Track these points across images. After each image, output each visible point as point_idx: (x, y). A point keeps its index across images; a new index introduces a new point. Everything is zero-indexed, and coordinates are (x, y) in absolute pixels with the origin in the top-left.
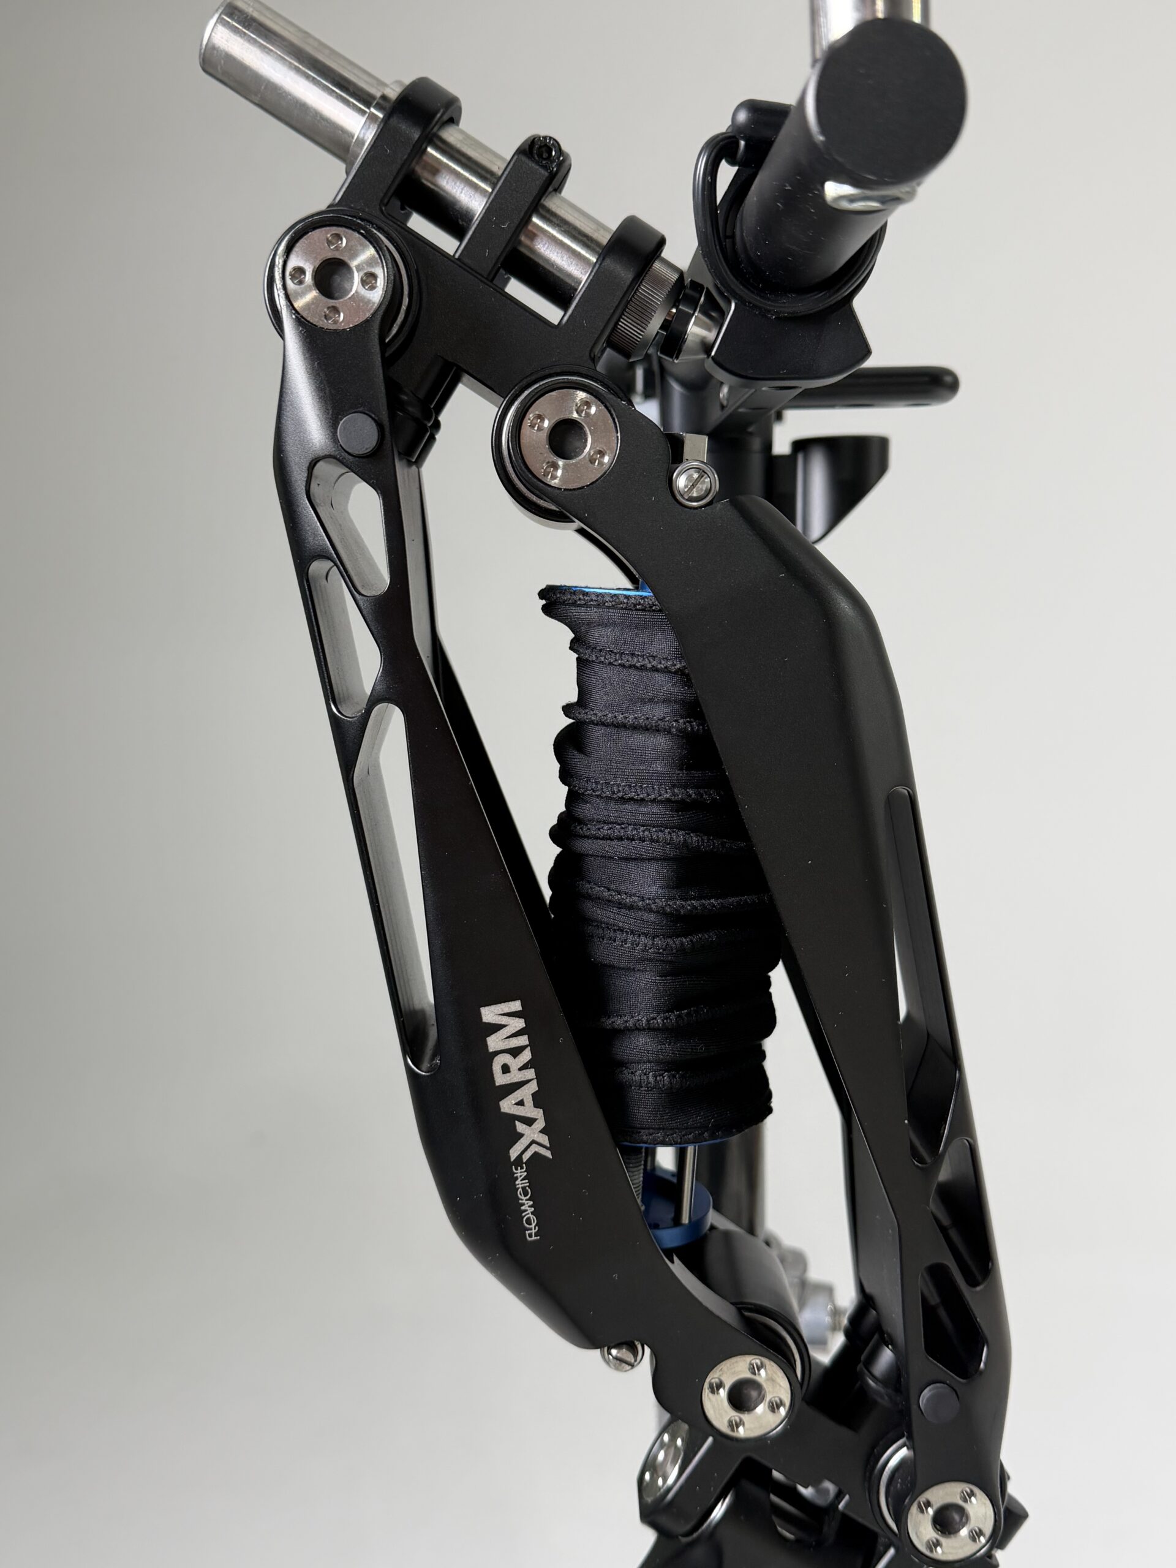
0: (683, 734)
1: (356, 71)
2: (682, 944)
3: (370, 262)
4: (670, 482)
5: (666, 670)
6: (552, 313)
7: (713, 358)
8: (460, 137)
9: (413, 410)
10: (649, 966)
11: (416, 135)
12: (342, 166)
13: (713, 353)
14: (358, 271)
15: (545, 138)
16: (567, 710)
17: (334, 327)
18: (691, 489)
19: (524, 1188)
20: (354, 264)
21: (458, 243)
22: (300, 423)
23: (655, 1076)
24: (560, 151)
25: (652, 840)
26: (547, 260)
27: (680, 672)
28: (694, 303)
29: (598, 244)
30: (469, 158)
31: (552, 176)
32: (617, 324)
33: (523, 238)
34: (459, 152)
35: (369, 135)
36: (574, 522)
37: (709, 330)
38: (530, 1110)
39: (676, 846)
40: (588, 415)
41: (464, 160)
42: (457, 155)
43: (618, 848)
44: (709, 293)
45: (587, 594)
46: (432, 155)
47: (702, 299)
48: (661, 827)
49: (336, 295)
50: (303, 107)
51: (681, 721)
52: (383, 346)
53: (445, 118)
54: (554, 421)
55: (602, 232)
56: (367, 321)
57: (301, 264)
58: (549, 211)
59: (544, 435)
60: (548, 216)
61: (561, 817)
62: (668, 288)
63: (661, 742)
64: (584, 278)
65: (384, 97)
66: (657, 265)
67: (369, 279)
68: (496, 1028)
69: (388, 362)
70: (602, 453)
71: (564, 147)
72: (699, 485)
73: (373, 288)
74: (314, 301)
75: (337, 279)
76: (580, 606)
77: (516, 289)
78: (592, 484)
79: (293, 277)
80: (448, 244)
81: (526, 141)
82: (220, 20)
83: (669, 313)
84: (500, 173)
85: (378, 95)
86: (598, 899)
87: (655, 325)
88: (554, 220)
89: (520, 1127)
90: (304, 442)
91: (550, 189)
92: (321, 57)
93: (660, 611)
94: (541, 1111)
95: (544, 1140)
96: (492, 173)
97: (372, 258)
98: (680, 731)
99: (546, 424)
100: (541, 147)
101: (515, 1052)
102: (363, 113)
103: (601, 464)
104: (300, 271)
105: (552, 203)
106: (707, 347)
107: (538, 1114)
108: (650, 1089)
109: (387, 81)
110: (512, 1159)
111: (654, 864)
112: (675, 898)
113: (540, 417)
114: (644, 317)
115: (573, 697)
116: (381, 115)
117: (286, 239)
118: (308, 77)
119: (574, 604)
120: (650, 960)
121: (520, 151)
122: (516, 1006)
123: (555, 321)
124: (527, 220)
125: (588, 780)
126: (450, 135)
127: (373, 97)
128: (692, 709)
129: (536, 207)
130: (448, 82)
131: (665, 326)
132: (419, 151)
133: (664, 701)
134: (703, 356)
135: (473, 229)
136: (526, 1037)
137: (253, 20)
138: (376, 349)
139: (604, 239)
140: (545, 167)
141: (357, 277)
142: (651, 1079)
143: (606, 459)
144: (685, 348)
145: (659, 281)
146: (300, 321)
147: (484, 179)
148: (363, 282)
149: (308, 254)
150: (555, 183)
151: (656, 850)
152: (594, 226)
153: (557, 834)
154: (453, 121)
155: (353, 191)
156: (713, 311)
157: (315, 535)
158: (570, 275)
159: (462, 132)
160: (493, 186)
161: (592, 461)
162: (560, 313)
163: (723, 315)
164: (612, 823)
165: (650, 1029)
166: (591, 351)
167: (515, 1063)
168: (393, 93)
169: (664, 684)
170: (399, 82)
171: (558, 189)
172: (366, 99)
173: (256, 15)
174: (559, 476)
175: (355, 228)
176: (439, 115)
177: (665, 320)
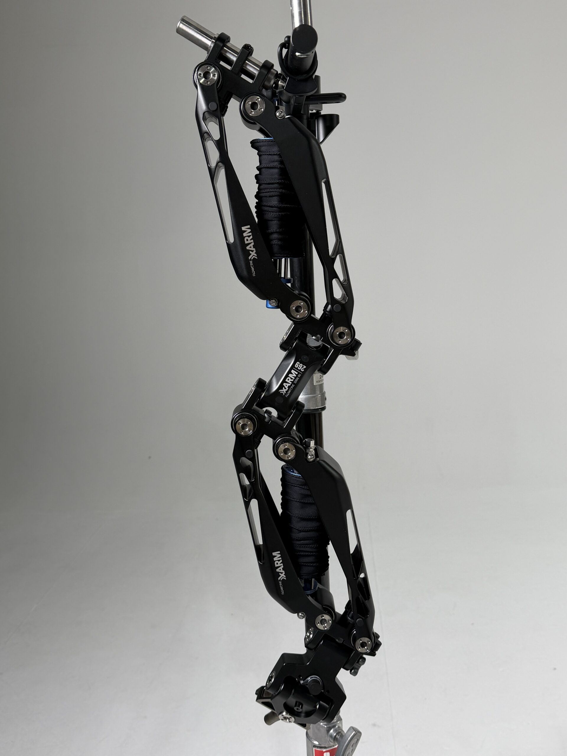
0: (280, 168)
1: (209, 32)
2: (282, 214)
3: (214, 71)
4: (275, 114)
5: (276, 155)
6: (251, 81)
7: (285, 89)
8: (231, 45)
9: (223, 103)
10: (276, 219)
11: (222, 45)
12: (206, 52)
13: (285, 88)
14: (212, 73)
15: (248, 44)
16: (258, 168)
17: (208, 85)
18: (279, 116)
19: (252, 265)
20: (211, 72)
21: (231, 67)
22: (201, 105)
23: (278, 242)
24: (251, 47)
25: (275, 192)
26: (249, 70)
27: (279, 155)
28: (280, 78)
29: (260, 66)
30: (232, 49)
31: (250, 52)
32: (264, 83)
33: (244, 65)
34: (231, 48)
35: (212, 46)
36: (257, 124)
37: (284, 83)
38: (252, 249)
39: (280, 193)
40: (258, 101)
41: (231, 49)
42: (230, 49)
43: (268, 194)
44: (283, 76)
45: (260, 139)
46: (225, 49)
47: (282, 77)
48: (277, 188)
49: (208, 78)
50: (198, 39)
51: (280, 165)
52: (217, 89)
53: (227, 41)
54: (252, 102)
55: (260, 63)
56: (214, 84)
57: (200, 73)
58: (249, 60)
59: (250, 106)
60: (249, 61)
61: (257, 192)
62: (274, 75)
63: (276, 171)
64: (257, 73)
65: (215, 37)
66: (272, 70)
67: (214, 75)
68: (245, 231)
69: (218, 92)
70: (261, 109)
71: (252, 46)
72: (281, 114)
73: (215, 77)
74: (204, 81)
75: (207, 75)
76: (259, 142)
77: (243, 76)
78: (260, 115)
79: (199, 76)
80: (229, 67)
81: (244, 46)
82: (181, 22)
83: (275, 80)
84: (239, 52)
85: (214, 37)
86: (265, 206)
87: (272, 82)
88: (251, 62)
89: (251, 252)
90: (202, 109)
91: (250, 55)
92: (202, 29)
93: (275, 142)
94: (255, 249)
95: (256, 255)
96: (237, 52)
97: (214, 70)
98: (280, 167)
99: (250, 103)
100: (247, 47)
101: (249, 236)
102: (210, 41)
103: (261, 111)
104: (201, 74)
105: (250, 58)
106: (283, 87)
107: (254, 249)
108: (277, 245)
109: (216, 34)
110: (249, 259)
111: (276, 197)
112: (280, 204)
113: (249, 102)
114: (269, 81)
115: (258, 164)
116: (214, 41)
117: (198, 68)
118: (199, 34)
119: (258, 142)
120: (276, 218)
121: (243, 48)
122: (249, 227)
123: (251, 83)
124: (245, 62)
125: (262, 180)
126: (228, 44)
127: (213, 37)
128: (282, 162)
129: (247, 59)
130: (227, 33)
131: (274, 83)
132: (222, 48)
133: (276, 161)
134: (283, 90)
135: (234, 64)
136: (251, 233)
137: (188, 22)
138: (216, 89)
139: (261, 65)
140: (248, 51)
141: (212, 75)
142: (277, 243)
143: (262, 110)
144: (278, 88)
145: (273, 73)
146: (201, 84)
147: (236, 54)
148: (213, 76)
149: (202, 71)
150: (251, 54)
151: (277, 193)
152: (259, 62)
153: (257, 196)
154: (229, 41)
155: (209, 58)
156: (284, 80)
157: (205, 128)
158: (254, 73)
159: (231, 44)
160: (238, 55)
161: (260, 110)
162: (252, 81)
163: (287, 80)
164: (267, 189)
165: (276, 232)
166: (259, 88)
167: (249, 239)
168: (217, 36)
169: (276, 158)
170: (217, 34)
171: (251, 55)
172: (211, 38)
173: (188, 21)
174: (253, 113)
175: (211, 65)
176: (226, 41)
177: (274, 82)
